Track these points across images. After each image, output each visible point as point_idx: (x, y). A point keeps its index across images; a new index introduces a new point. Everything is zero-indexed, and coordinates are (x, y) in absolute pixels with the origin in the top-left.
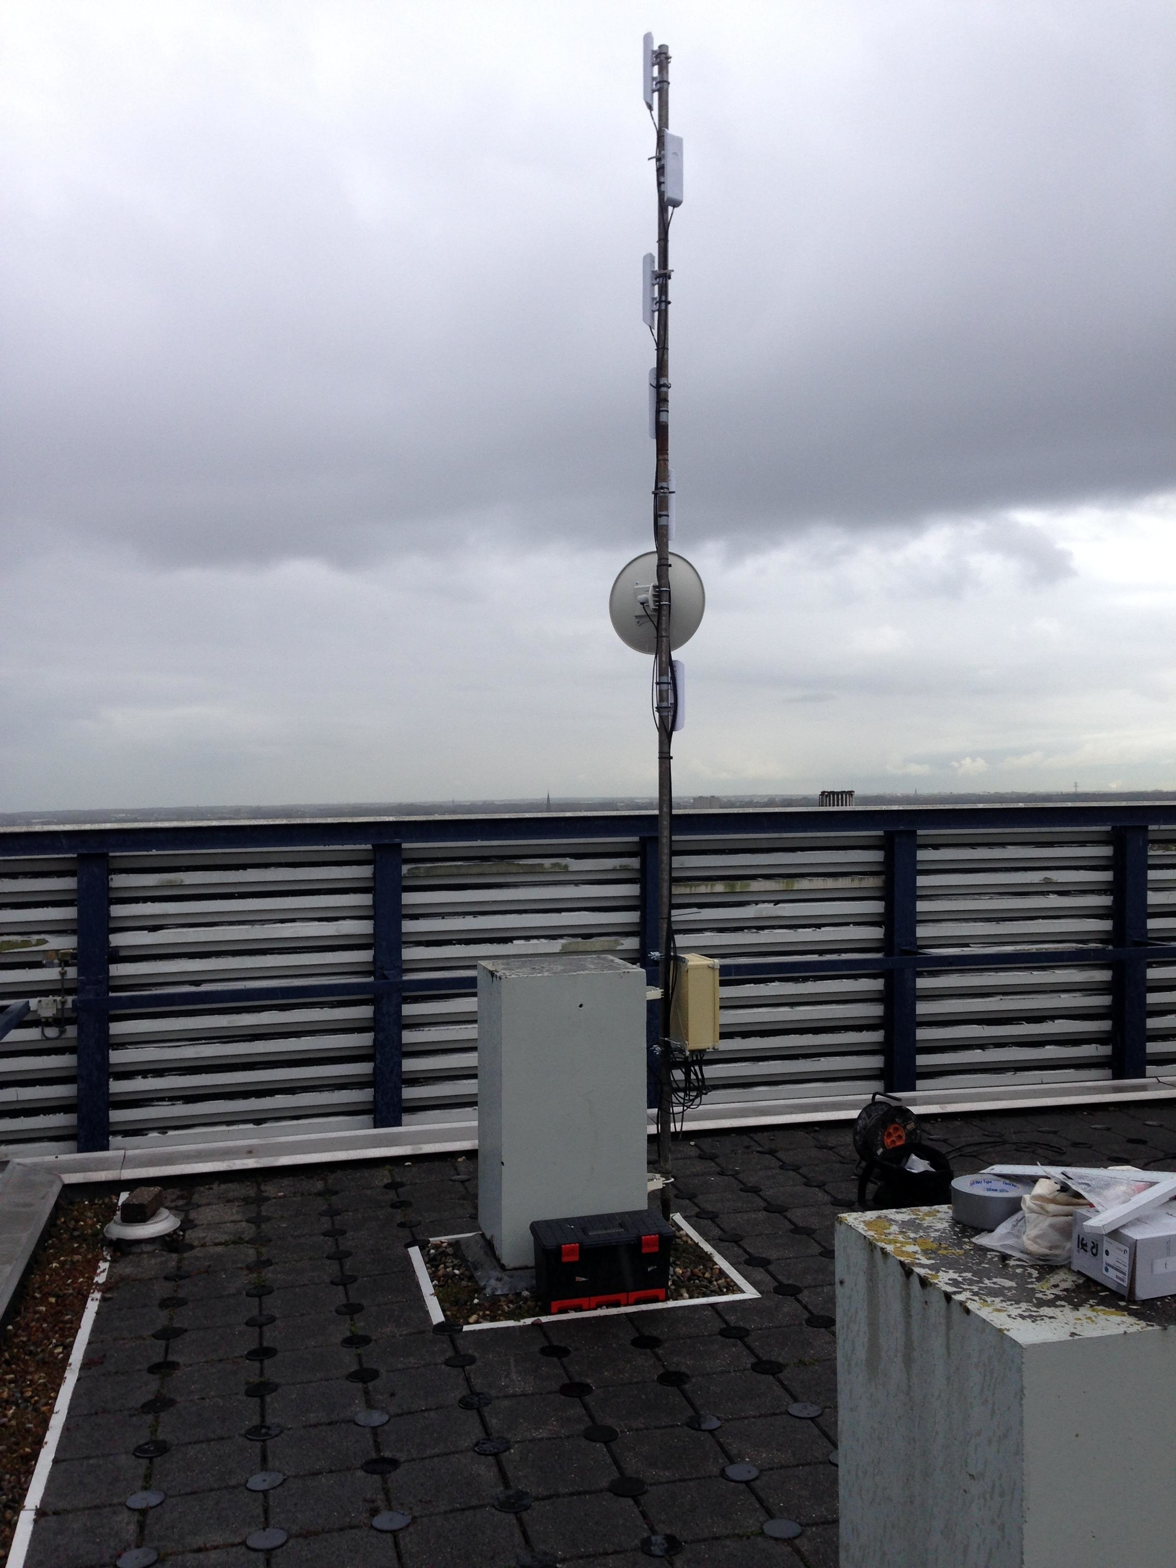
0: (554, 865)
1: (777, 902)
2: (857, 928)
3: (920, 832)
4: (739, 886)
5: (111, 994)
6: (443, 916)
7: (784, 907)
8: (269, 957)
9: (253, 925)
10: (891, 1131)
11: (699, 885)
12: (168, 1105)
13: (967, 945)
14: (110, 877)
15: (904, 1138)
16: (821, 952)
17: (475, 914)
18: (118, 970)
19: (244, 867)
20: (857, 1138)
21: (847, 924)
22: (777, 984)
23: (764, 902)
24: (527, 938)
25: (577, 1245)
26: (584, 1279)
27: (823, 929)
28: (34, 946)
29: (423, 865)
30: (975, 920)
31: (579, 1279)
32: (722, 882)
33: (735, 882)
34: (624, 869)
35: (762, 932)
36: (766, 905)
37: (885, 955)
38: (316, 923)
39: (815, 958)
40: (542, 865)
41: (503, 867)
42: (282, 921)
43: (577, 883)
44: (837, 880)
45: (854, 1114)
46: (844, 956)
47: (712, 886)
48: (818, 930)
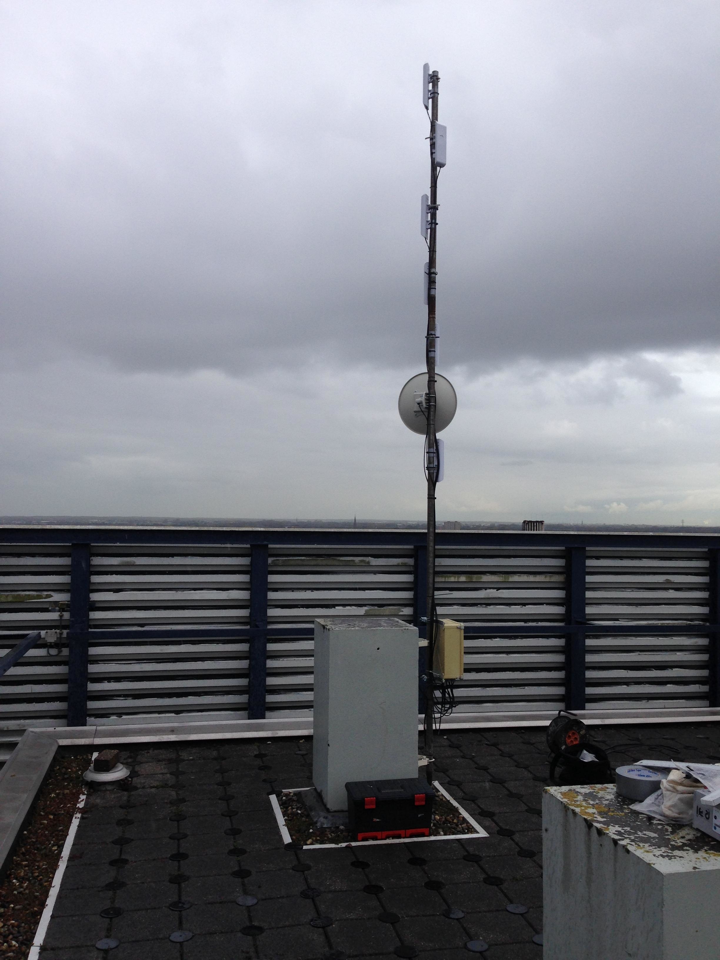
0: (361, 561)
1: (498, 589)
2: (548, 607)
3: (588, 549)
4: (475, 578)
5: (90, 630)
6: (293, 590)
7: (503, 592)
8: (186, 611)
9: (177, 591)
10: (571, 735)
11: (450, 577)
12: (123, 700)
13: (617, 620)
14: (91, 558)
15: (578, 740)
16: (525, 621)
17: (312, 589)
18: (95, 615)
19: (172, 555)
20: (549, 738)
21: (542, 604)
22: (498, 639)
23: (490, 588)
24: (344, 605)
25: (375, 798)
26: (378, 820)
27: (527, 606)
28: (45, 598)
29: (281, 559)
30: (622, 604)
31: (375, 820)
32: (465, 575)
33: (473, 575)
34: (405, 565)
35: (489, 607)
36: (492, 590)
37: (566, 624)
38: (215, 591)
39: (522, 624)
40: (353, 561)
41: (330, 562)
42: (195, 589)
43: (375, 573)
44: (536, 576)
45: (547, 723)
46: (540, 624)
47: (458, 577)
48: (524, 607)
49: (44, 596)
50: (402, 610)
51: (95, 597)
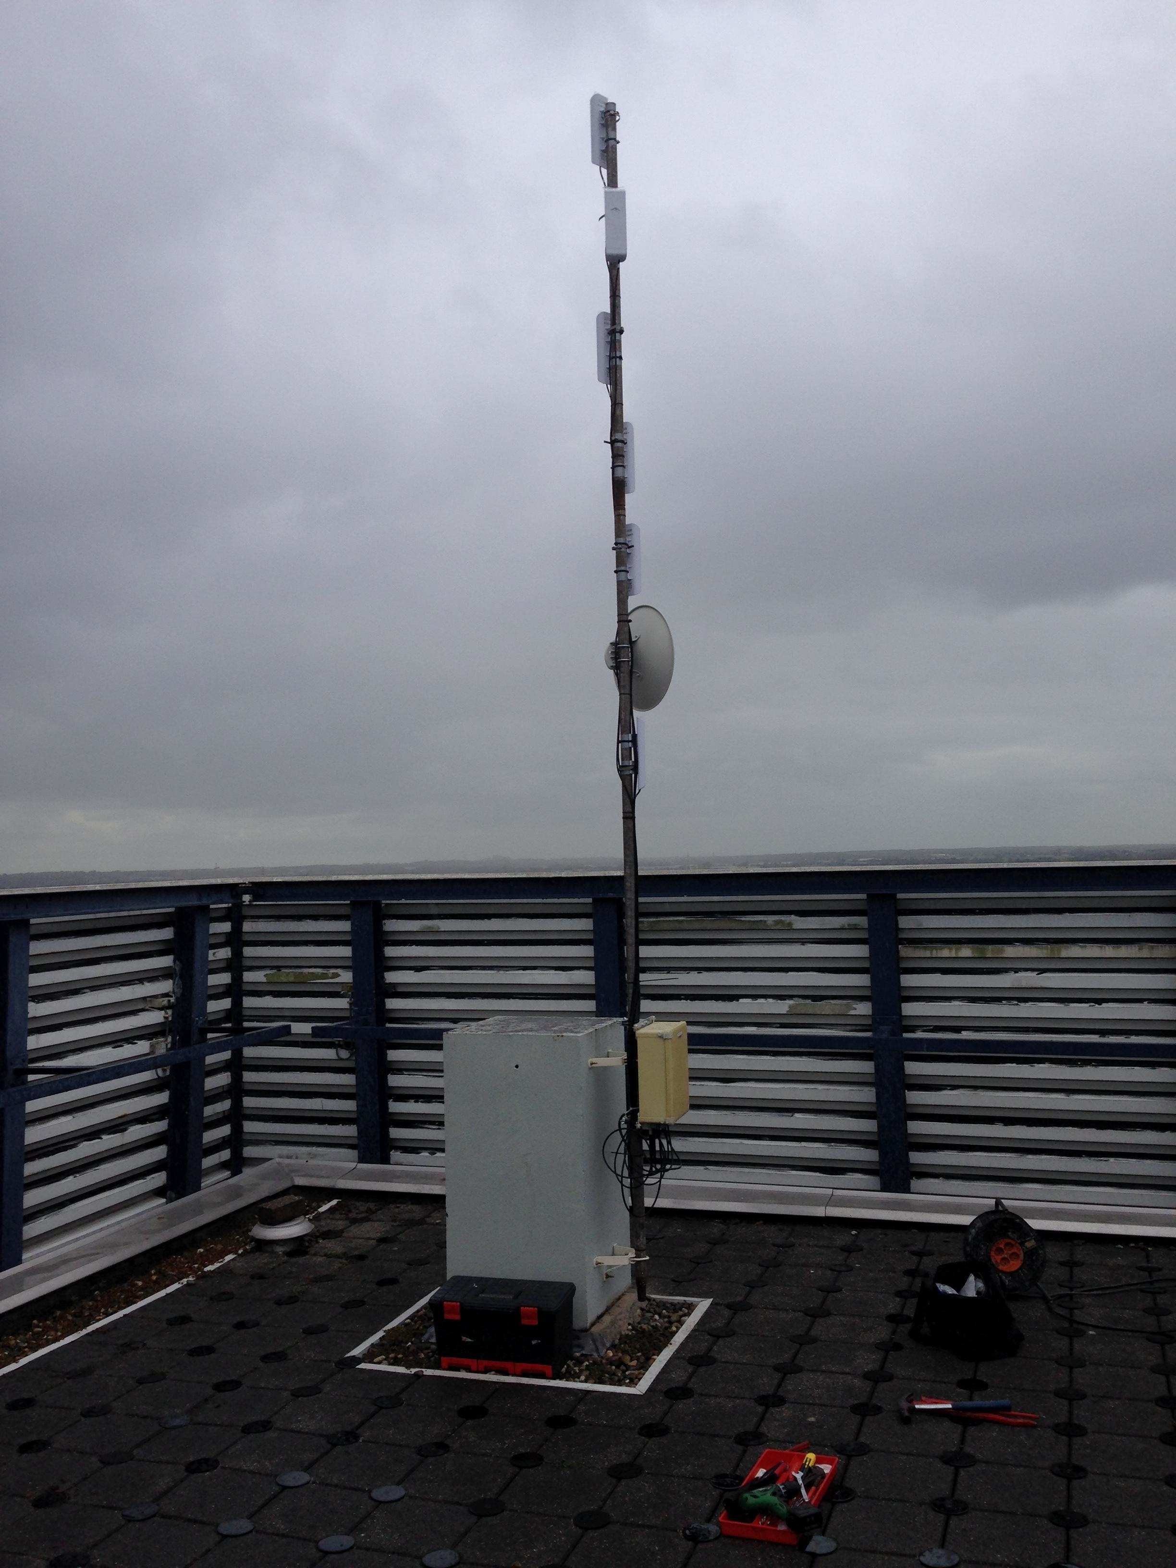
0: (778, 922)
1: (1040, 971)
2: (1153, 1006)
4: (990, 951)
5: (388, 1025)
6: (669, 970)
7: (1049, 978)
8: (512, 1001)
9: (499, 970)
10: (1002, 1246)
11: (941, 949)
12: (434, 1129)
14: (384, 922)
15: (1022, 1256)
16: (1103, 1033)
17: (699, 970)
18: (393, 1004)
21: (1140, 1001)
22: (1047, 1065)
23: (1026, 970)
24: (755, 997)
25: (458, 1303)
26: (470, 1340)
28: (332, 978)
29: (647, 920)
31: (464, 1338)
32: (970, 945)
33: (985, 946)
34: (854, 928)
35: (1022, 1004)
36: (1029, 974)
38: (553, 972)
39: (1095, 1038)
40: (765, 921)
41: (724, 923)
42: (525, 968)
43: (803, 942)
44: (1118, 948)
47: (957, 950)
48: (1097, 1005)
49: (330, 975)
50: (854, 1006)
51: (391, 977)
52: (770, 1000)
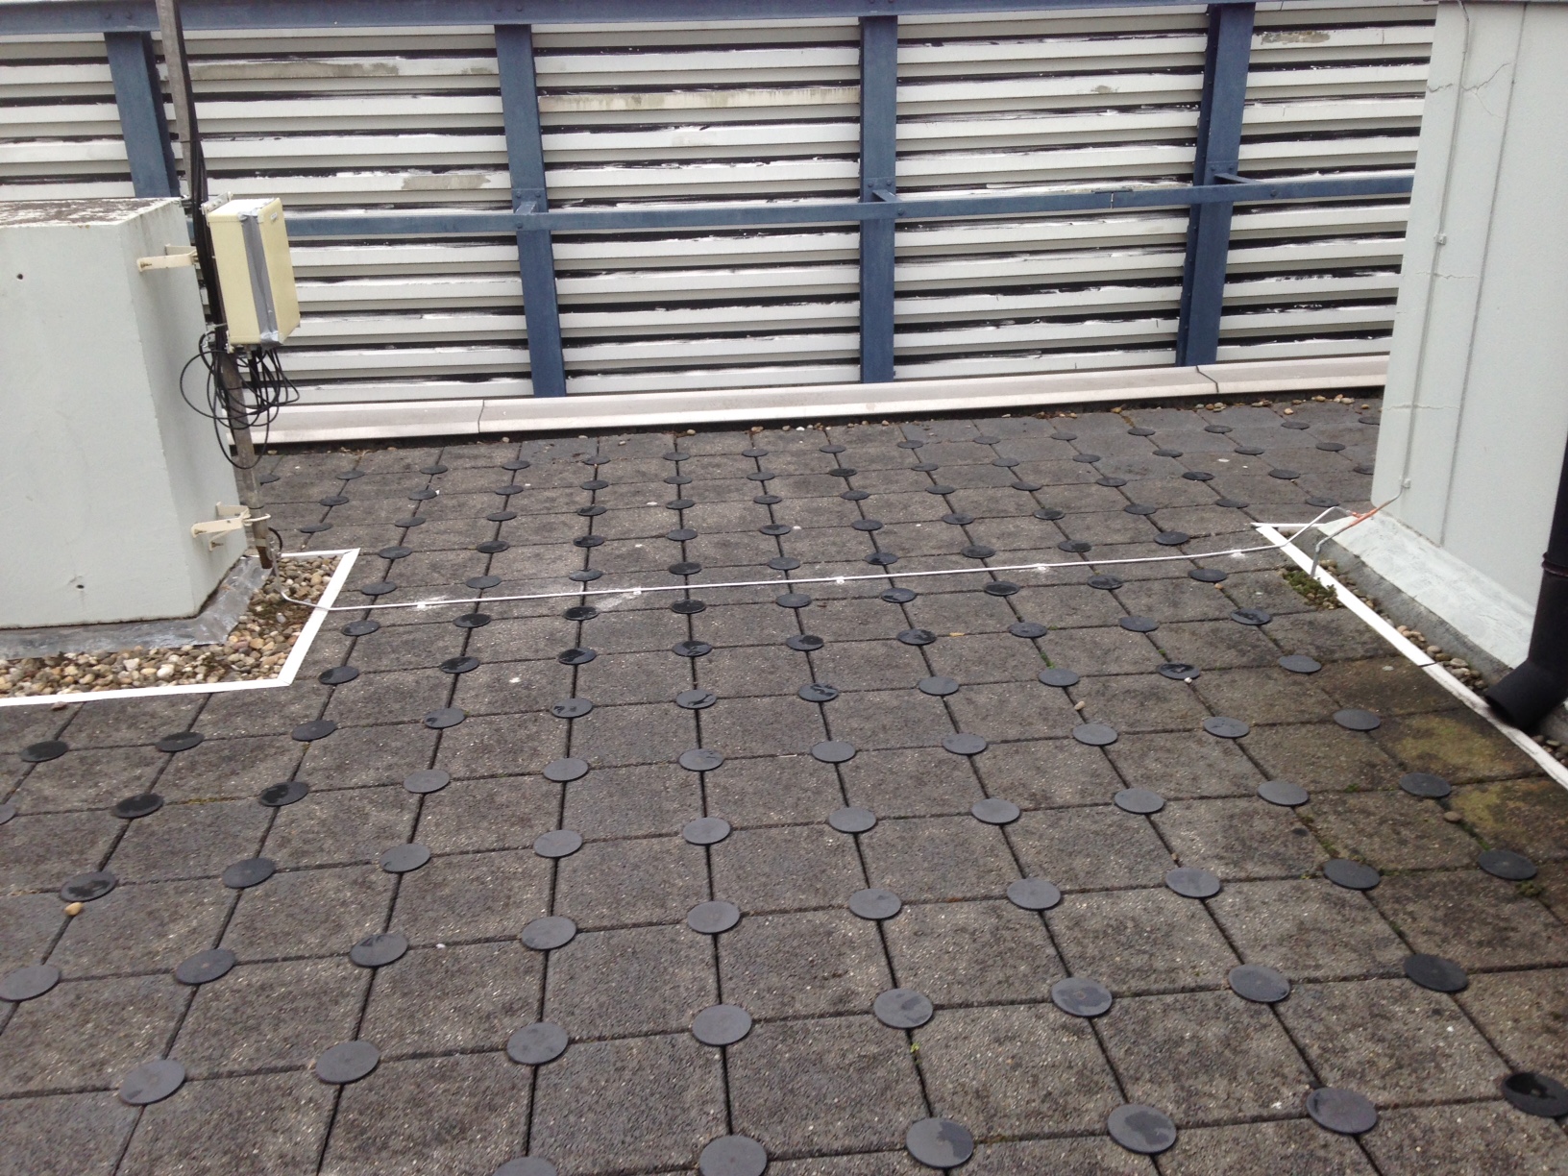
0: (377, 66)
1: (706, 125)
2: (825, 162)
3: (902, 19)
4: (648, 101)
6: (233, 136)
7: (715, 133)
11: (587, 99)
13: (983, 186)
16: (770, 196)
17: (276, 135)
21: (809, 157)
22: (711, 239)
23: (689, 124)
24: (358, 170)
27: (773, 164)
30: (994, 150)
32: (624, 95)
33: (642, 95)
34: (478, 74)
35: (685, 168)
36: (691, 129)
37: (861, 200)
38: (61, 144)
40: (359, 66)
41: (304, 69)
43: (415, 94)
44: (790, 92)
46: (803, 202)
47: (608, 101)
48: (765, 165)
50: (487, 177)
52: (379, 174)
